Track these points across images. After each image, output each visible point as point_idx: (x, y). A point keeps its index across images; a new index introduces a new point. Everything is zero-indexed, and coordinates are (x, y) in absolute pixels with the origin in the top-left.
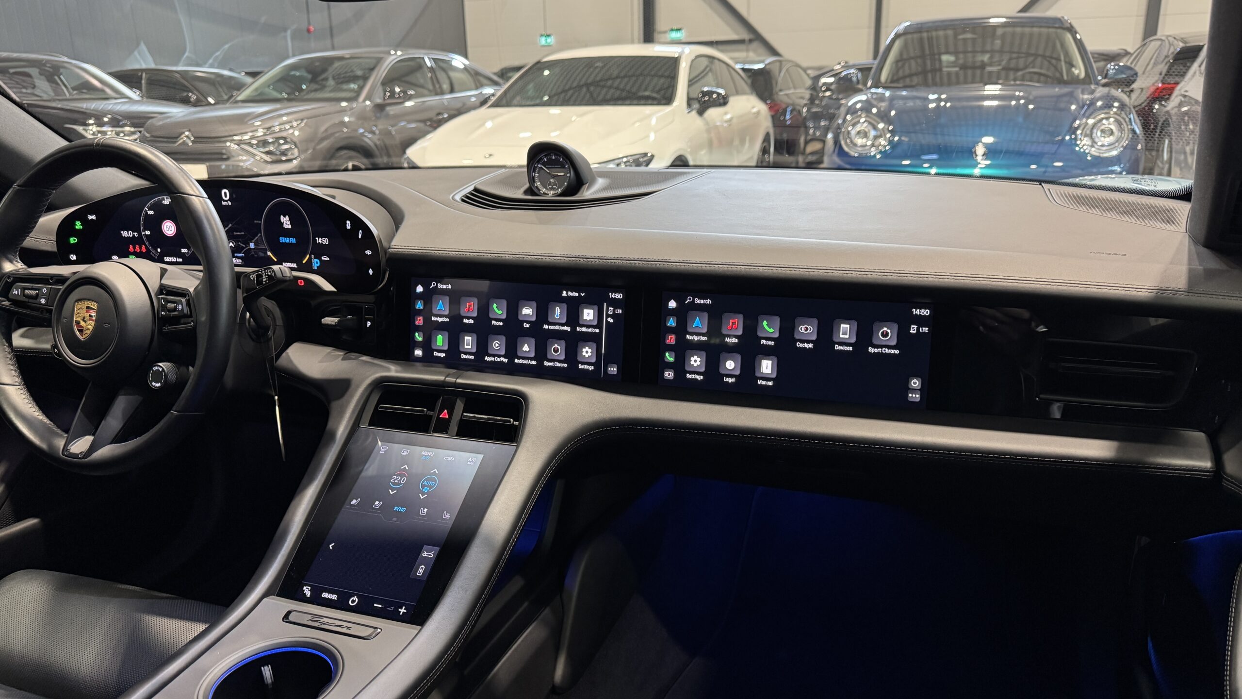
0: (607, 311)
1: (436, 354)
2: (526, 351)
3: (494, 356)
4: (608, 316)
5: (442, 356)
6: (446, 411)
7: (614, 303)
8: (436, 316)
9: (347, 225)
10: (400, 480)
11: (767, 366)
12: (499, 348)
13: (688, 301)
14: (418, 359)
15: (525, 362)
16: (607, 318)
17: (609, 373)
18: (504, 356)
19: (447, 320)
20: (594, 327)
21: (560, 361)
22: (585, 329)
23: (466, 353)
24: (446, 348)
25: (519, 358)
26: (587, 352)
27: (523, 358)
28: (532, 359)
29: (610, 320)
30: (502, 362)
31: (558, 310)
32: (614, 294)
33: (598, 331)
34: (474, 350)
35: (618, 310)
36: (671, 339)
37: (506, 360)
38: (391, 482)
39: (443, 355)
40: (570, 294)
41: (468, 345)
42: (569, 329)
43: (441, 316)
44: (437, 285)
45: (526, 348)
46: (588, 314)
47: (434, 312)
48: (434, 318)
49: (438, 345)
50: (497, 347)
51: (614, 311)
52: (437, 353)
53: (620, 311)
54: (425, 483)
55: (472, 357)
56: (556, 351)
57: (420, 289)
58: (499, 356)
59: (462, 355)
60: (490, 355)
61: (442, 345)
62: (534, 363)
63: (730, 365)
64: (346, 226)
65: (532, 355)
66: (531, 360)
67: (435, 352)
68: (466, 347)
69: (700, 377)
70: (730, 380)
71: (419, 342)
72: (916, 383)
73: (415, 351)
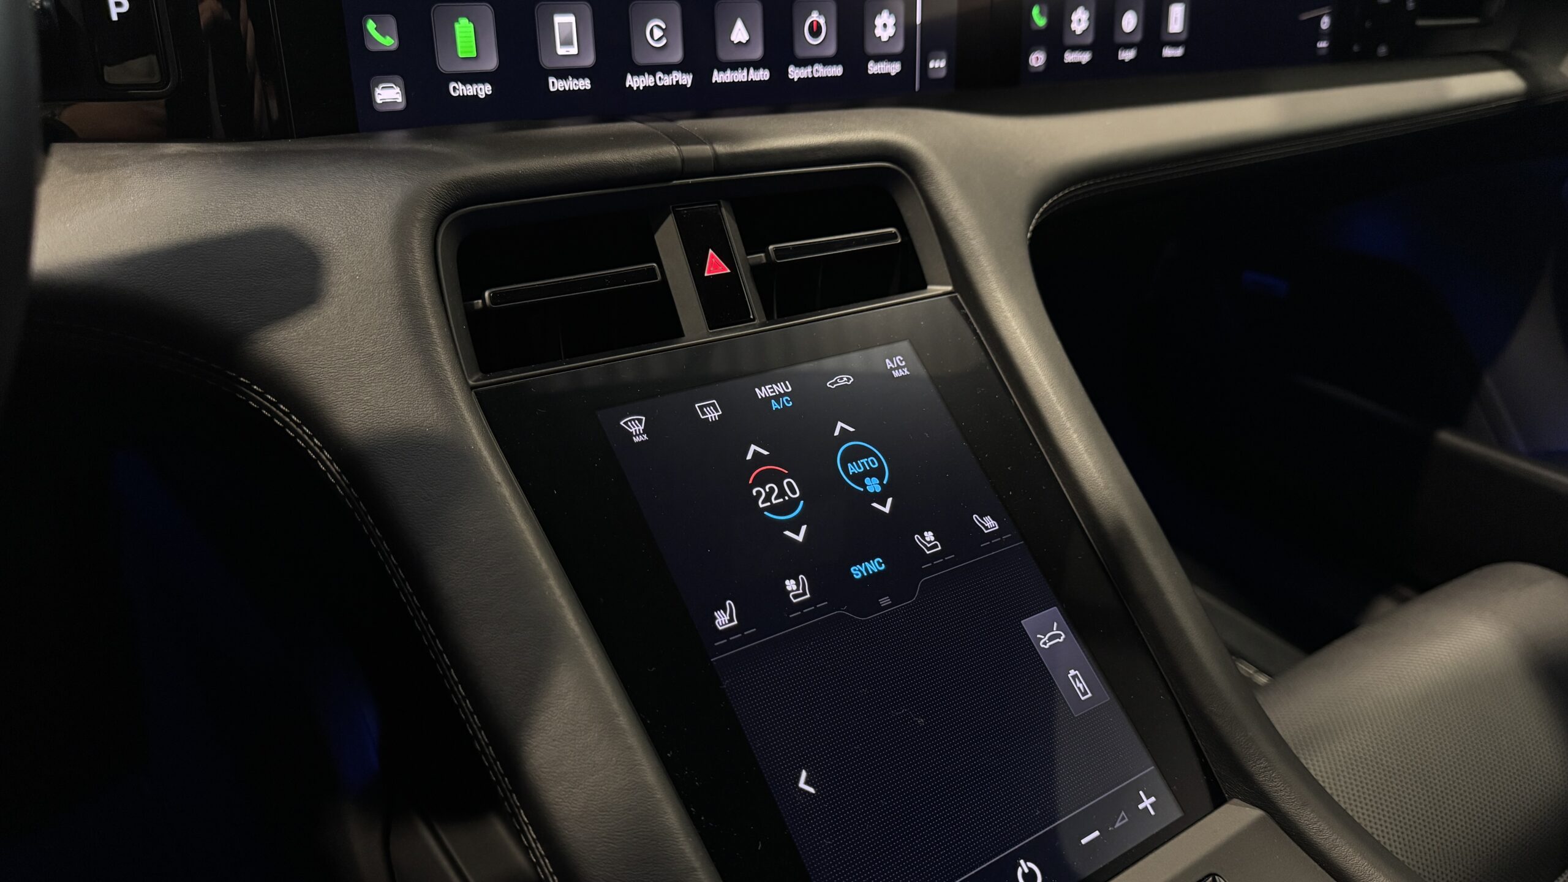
1: (458, 89)
2: (740, 42)
3: (652, 70)
5: (482, 95)
6: (711, 251)
10: (782, 493)
11: (1176, 20)
12: (664, 41)
14: (390, 119)
15: (740, 76)
17: (932, 75)
18: (682, 67)
21: (826, 62)
23: (562, 74)
24: (491, 63)
25: (723, 68)
26: (886, 26)
27: (735, 66)
28: (757, 65)
30: (678, 86)
34: (589, 60)
37: (686, 79)
38: (766, 509)
39: (484, 90)
41: (567, 42)
45: (739, 33)
49: (461, 55)
50: (660, 39)
52: (460, 86)
54: (853, 469)
55: (585, 84)
56: (815, 31)
58: (667, 69)
59: (551, 80)
60: (639, 71)
61: (474, 55)
62: (763, 75)
63: (1129, 20)
65: (757, 53)
66: (756, 68)
67: (452, 85)
68: (561, 51)
69: (1084, 57)
70: (1127, 55)
71: (386, 54)
72: (1325, 23)
73: (374, 90)
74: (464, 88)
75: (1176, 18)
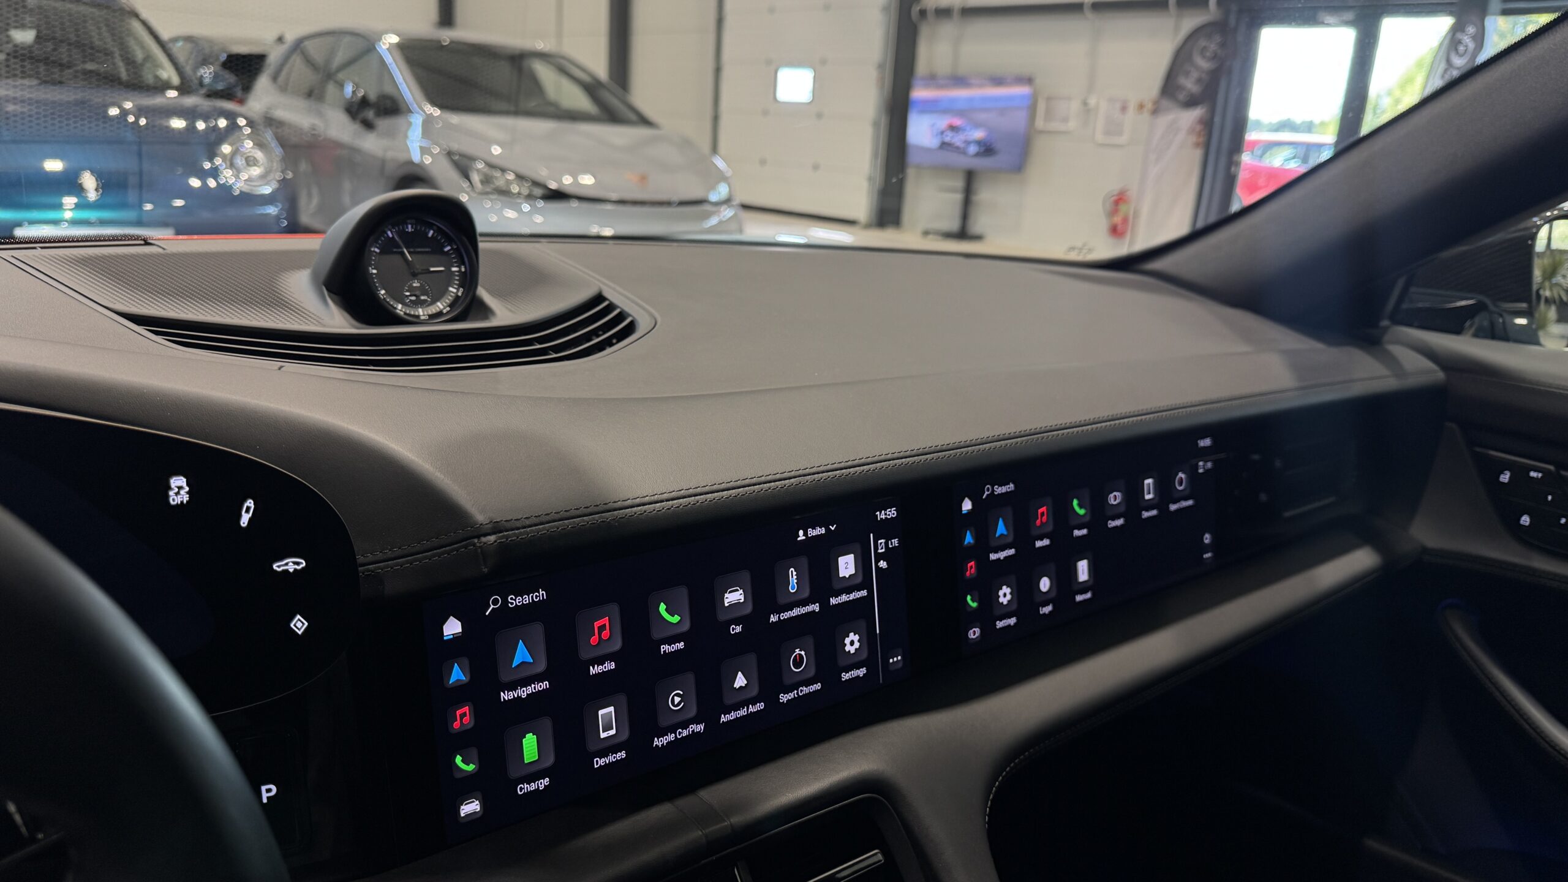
0: (876, 548)
1: (524, 789)
2: (741, 687)
3: (673, 729)
4: (879, 556)
5: (542, 788)
7: (885, 530)
8: (512, 687)
9: (171, 493)
11: (1083, 571)
12: (682, 704)
13: (986, 493)
14: (471, 826)
15: (742, 712)
16: (877, 562)
17: (892, 668)
18: (696, 720)
19: (545, 685)
20: (859, 588)
21: (808, 682)
22: (844, 598)
23: (604, 753)
24: (549, 761)
25: (728, 710)
26: (852, 643)
27: (737, 706)
28: (754, 701)
29: (883, 564)
30: (693, 735)
31: (793, 573)
32: (883, 512)
33: (864, 593)
34: (625, 736)
35: (893, 541)
36: (971, 569)
37: (700, 728)
39: (543, 783)
40: (812, 533)
41: (608, 727)
42: (816, 607)
43: (526, 682)
44: (505, 602)
45: (738, 681)
46: (847, 565)
47: (505, 678)
48: (505, 696)
49: (527, 762)
50: (679, 704)
51: (886, 544)
52: (525, 786)
53: (895, 542)
55: (621, 755)
56: (798, 662)
57: (453, 627)
58: (685, 724)
59: (595, 759)
60: (663, 733)
61: (537, 758)
62: (760, 706)
63: (1045, 584)
64: (168, 496)
65: (754, 692)
66: (754, 704)
67: (519, 787)
68: (603, 735)
69: (1012, 621)
70: (1047, 610)
71: (471, 776)
72: (1207, 538)
73: (460, 808)
74: (528, 786)
75: (1083, 570)
